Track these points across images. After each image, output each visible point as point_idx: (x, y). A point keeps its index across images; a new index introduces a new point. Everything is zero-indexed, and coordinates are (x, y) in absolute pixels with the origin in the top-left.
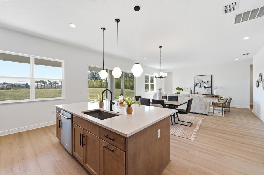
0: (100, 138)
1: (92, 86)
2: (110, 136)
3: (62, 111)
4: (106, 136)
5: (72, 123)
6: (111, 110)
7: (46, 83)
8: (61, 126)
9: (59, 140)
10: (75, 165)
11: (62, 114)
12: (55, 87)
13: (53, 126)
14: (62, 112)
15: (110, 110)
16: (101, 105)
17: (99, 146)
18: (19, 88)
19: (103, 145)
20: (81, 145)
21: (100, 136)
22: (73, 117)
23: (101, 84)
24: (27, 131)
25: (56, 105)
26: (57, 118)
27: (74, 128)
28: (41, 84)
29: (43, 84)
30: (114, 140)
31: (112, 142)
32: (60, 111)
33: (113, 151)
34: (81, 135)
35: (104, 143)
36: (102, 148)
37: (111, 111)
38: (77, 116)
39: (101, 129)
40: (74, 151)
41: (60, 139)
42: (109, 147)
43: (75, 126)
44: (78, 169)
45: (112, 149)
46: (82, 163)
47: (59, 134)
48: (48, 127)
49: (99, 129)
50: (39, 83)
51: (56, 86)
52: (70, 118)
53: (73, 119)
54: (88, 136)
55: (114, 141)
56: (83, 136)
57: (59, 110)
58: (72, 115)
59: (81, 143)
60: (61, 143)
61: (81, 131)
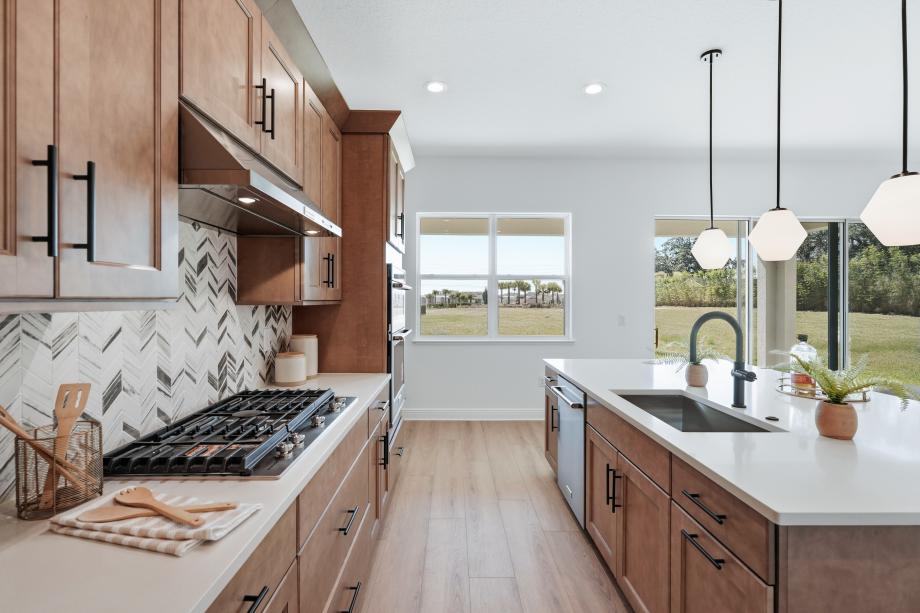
0: (672, 499)
1: (682, 298)
2: (708, 501)
3: (560, 379)
4: (693, 496)
5: (586, 422)
6: (739, 402)
7: (528, 289)
8: (558, 428)
9: (550, 469)
10: (591, 566)
11: (559, 389)
12: (553, 301)
13: (539, 422)
14: (562, 383)
15: (732, 402)
16: (696, 376)
17: (667, 526)
18: (470, 305)
19: (683, 527)
20: (608, 503)
21: (671, 490)
22: (589, 402)
23: (721, 291)
24: (482, 422)
25: (546, 360)
26: (547, 398)
27: (592, 443)
28: (517, 292)
29: (522, 293)
30: (721, 519)
31: (714, 525)
32: (554, 378)
33: (718, 563)
34: (608, 470)
35: (685, 522)
36: (677, 540)
37: (733, 406)
38: (600, 404)
39: (675, 466)
40: (592, 520)
41: (555, 468)
42: (701, 541)
43: (593, 436)
44: (601, 584)
45: (718, 555)
46: (613, 568)
47: (551, 449)
48: (527, 424)
49: (666, 461)
50: (512, 290)
51: (555, 297)
52: (580, 406)
53: (589, 411)
54: (633, 480)
55: (721, 523)
56: (614, 473)
57: (552, 377)
58: (585, 396)
59: (608, 498)
60: (556, 480)
61: (610, 457)
